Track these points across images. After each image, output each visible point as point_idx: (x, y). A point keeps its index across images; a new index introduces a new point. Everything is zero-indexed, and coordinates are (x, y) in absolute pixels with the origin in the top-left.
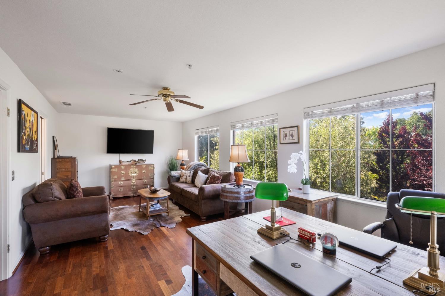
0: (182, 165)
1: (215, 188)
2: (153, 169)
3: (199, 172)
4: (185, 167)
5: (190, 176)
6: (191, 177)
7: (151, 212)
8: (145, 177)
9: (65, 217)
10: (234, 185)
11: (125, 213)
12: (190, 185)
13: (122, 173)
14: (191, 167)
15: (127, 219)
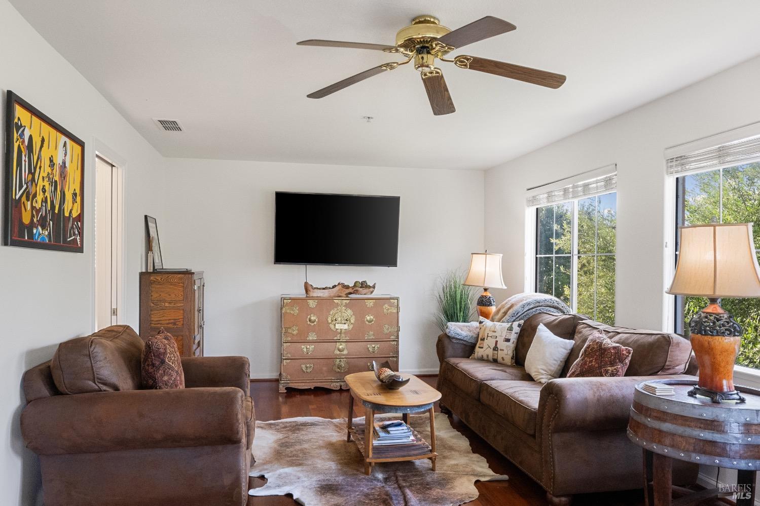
0: (484, 302)
1: (604, 394)
2: (395, 311)
3: (542, 328)
4: (493, 309)
5: (508, 340)
6: (511, 345)
7: (379, 450)
8: (374, 335)
9: (123, 444)
10: (691, 388)
11: (309, 441)
12: (509, 370)
13: (310, 321)
14: (511, 311)
15: (310, 462)
